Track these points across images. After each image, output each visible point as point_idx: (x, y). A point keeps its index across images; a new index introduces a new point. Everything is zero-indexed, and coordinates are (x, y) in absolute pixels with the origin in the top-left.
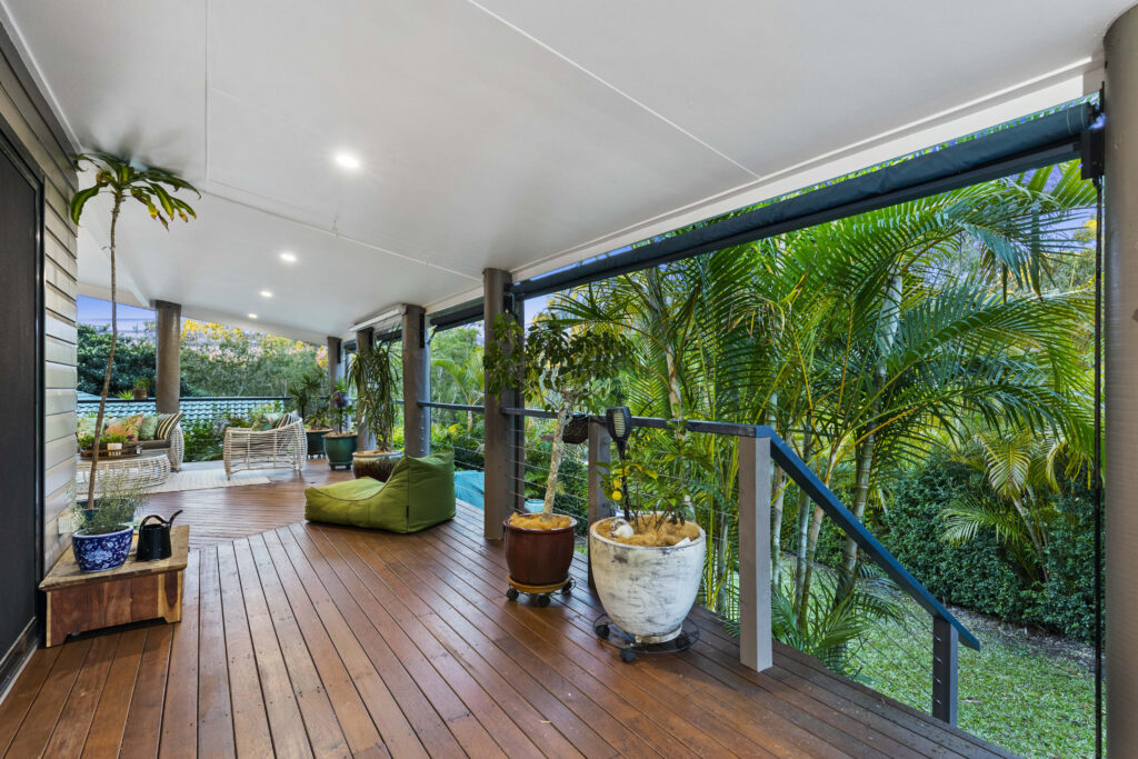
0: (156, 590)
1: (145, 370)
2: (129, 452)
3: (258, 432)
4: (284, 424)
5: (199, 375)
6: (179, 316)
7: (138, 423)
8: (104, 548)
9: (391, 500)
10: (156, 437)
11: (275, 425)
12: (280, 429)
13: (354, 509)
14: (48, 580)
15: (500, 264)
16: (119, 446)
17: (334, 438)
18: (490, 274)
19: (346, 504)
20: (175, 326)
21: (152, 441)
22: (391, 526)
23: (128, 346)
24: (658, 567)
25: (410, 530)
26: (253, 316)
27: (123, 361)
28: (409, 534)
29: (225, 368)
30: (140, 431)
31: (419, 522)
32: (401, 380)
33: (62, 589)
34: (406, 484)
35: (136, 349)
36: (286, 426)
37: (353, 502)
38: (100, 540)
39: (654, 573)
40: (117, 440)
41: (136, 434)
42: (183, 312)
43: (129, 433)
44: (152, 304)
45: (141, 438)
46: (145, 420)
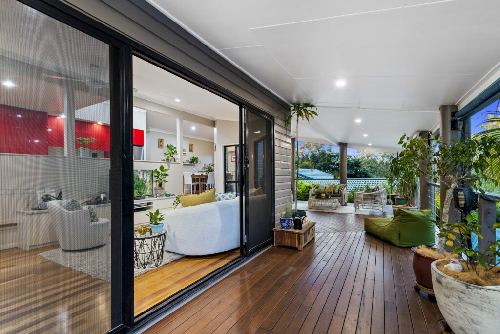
0: (295, 239)
1: (355, 168)
2: (327, 197)
3: (366, 193)
4: (376, 191)
5: (374, 169)
6: (346, 147)
7: (334, 187)
8: (285, 222)
9: (393, 229)
10: (338, 193)
11: (373, 191)
12: (375, 192)
13: (379, 230)
14: (276, 228)
15: (449, 102)
16: (324, 195)
17: (399, 199)
18: (443, 108)
19: (377, 227)
20: (345, 151)
21: (337, 194)
22: (393, 241)
23: (351, 159)
24: (463, 295)
25: (401, 245)
26: (370, 144)
28: (400, 247)
29: (384, 166)
30: (334, 190)
31: (407, 243)
33: (278, 231)
34: (399, 222)
35: (353, 160)
36: (377, 192)
37: (379, 227)
38: (284, 220)
39: (460, 298)
40: (324, 193)
41: (333, 191)
42: (348, 146)
43: (331, 190)
44: (338, 144)
45: (334, 193)
46: (336, 187)
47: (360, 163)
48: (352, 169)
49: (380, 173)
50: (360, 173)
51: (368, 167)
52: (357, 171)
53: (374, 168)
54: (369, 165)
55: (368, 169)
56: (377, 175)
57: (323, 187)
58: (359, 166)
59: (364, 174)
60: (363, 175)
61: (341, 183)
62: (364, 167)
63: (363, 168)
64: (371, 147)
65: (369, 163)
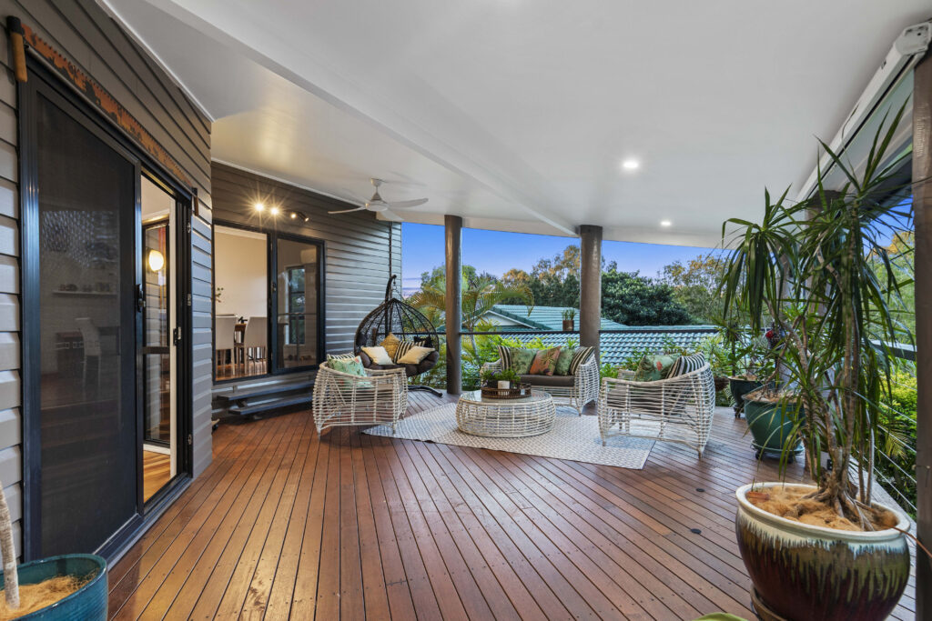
1: (658, 303)
2: (514, 392)
3: (640, 383)
4: (677, 374)
5: (699, 306)
6: (600, 238)
7: (555, 355)
10: (569, 373)
11: (665, 373)
16: (507, 384)
21: (550, 377)
26: (666, 224)
27: (645, 297)
29: (719, 299)
30: (557, 364)
32: (909, 291)
35: (654, 288)
36: (677, 378)
41: (552, 368)
42: (605, 235)
43: (546, 366)
44: (576, 232)
45: (556, 373)
46: (562, 354)
47: (668, 294)
48: (652, 306)
49: (710, 314)
50: (669, 314)
51: (687, 301)
52: (661, 309)
53: (699, 303)
54: (689, 297)
55: (685, 306)
56: (705, 318)
57: (527, 356)
58: (665, 300)
59: (676, 315)
60: (674, 319)
61: (582, 344)
62: (679, 301)
63: (676, 305)
64: (672, 232)
65: (689, 294)
